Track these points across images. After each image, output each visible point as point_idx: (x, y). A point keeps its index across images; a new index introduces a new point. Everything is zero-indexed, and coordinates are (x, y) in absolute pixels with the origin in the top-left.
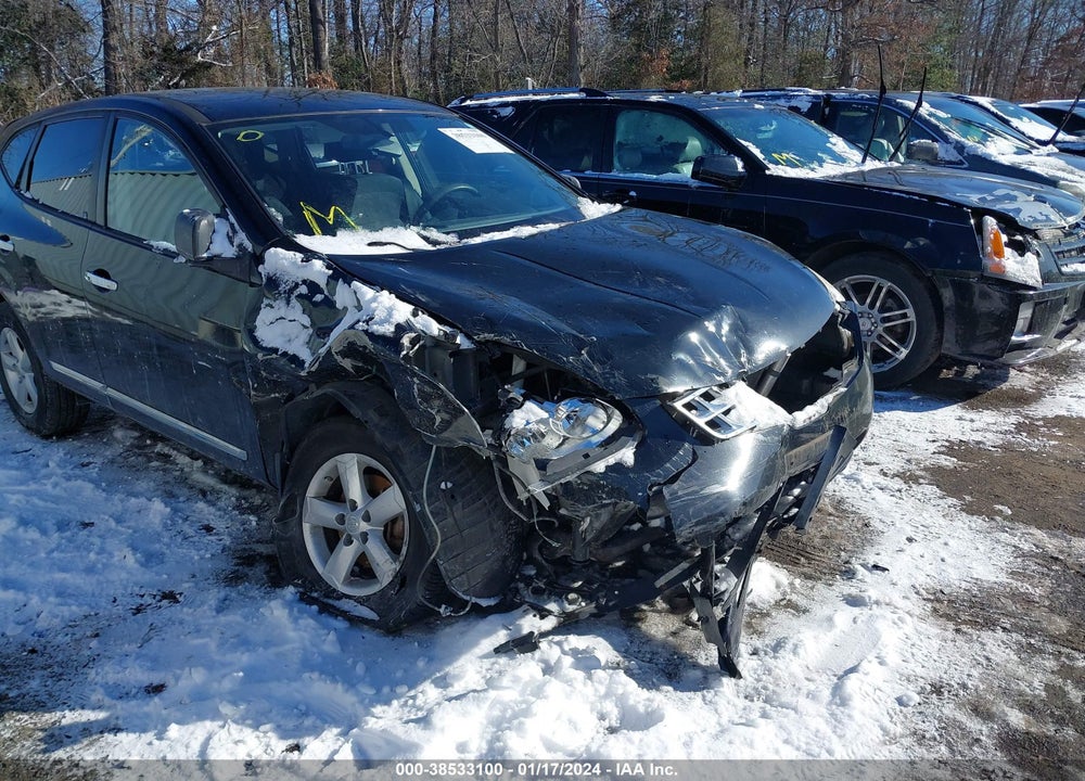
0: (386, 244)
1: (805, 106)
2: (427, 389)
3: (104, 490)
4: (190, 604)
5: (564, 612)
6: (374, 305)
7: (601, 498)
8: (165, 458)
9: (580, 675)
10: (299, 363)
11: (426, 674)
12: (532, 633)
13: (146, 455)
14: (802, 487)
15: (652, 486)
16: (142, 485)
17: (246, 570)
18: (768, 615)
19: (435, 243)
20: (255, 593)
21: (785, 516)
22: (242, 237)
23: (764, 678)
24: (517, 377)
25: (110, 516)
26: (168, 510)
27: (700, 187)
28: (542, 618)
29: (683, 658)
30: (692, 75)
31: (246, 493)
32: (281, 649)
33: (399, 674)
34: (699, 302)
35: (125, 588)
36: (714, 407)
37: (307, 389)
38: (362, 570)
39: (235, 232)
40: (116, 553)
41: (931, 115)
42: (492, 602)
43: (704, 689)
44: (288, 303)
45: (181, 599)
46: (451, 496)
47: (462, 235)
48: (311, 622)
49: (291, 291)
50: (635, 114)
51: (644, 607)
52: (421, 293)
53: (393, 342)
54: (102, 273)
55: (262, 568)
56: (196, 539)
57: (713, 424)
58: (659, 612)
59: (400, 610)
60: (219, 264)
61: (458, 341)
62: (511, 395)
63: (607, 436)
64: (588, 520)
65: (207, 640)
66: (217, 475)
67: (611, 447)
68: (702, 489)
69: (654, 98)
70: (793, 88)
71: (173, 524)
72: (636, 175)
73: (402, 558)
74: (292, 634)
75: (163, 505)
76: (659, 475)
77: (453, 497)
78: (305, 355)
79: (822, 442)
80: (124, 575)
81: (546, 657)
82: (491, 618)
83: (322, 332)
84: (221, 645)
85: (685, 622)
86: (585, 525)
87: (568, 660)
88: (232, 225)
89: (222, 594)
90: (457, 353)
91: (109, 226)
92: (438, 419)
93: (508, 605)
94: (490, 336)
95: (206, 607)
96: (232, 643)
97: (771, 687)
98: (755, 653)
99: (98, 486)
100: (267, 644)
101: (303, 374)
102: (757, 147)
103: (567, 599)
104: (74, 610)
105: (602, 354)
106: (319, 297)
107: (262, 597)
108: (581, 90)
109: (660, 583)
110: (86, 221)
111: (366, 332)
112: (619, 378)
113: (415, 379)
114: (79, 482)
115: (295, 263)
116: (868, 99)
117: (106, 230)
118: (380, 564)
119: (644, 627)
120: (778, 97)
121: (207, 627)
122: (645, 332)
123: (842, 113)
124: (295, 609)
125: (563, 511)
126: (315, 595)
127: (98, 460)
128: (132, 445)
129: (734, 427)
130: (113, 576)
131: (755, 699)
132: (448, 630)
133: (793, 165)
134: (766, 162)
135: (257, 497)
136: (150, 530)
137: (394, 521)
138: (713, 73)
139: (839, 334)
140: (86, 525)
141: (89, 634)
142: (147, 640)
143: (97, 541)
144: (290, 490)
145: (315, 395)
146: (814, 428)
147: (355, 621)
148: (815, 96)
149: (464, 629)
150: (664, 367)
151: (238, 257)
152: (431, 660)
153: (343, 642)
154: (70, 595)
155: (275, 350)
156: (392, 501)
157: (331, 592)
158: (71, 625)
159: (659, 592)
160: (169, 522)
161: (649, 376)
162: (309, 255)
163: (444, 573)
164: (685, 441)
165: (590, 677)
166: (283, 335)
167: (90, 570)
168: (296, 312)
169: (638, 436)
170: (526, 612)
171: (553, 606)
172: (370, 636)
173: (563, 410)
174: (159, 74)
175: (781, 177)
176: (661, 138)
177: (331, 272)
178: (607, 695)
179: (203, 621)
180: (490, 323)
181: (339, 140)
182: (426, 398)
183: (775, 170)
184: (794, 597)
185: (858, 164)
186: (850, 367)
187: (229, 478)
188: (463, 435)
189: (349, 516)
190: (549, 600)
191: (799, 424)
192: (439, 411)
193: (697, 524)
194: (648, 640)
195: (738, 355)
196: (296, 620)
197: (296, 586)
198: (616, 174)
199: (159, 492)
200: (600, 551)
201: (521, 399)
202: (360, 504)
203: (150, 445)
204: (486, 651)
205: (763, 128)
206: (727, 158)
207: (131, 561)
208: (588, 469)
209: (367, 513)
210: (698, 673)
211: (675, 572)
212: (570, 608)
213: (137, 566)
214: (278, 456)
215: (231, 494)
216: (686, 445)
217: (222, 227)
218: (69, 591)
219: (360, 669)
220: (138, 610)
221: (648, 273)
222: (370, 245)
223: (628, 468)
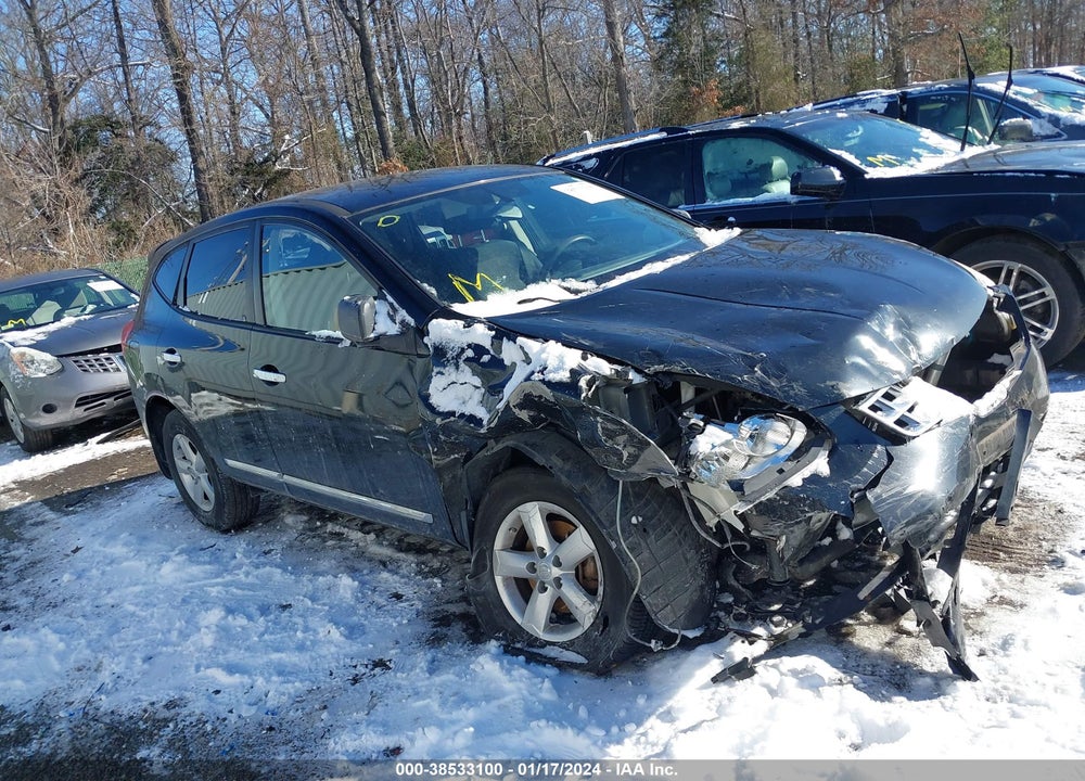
0: (534, 300)
1: (881, 107)
2: (610, 426)
3: (291, 574)
4: (402, 670)
5: (772, 635)
6: (544, 356)
7: (803, 512)
8: (339, 536)
9: (808, 694)
10: (478, 422)
11: (649, 711)
12: (746, 659)
13: (319, 536)
14: (992, 478)
15: (853, 493)
16: (324, 564)
17: (445, 630)
18: (983, 614)
19: (576, 292)
20: (460, 651)
21: (984, 509)
22: (403, 314)
23: (1002, 678)
24: (688, 404)
25: (305, 596)
26: (356, 583)
27: (800, 202)
28: (751, 643)
29: (907, 667)
30: (744, 100)
31: (424, 558)
32: (502, 701)
33: (622, 714)
34: (855, 305)
35: (338, 661)
36: (898, 405)
37: (486, 445)
38: (561, 615)
39: (395, 310)
40: (321, 630)
41: (1017, 93)
42: (696, 633)
43: (939, 696)
44: (457, 368)
45: (392, 665)
46: (643, 529)
47: (599, 280)
48: (524, 672)
49: (459, 356)
50: (720, 144)
51: (850, 621)
52: (583, 338)
53: (571, 387)
54: (269, 368)
55: (459, 626)
56: (389, 607)
57: (901, 422)
58: (867, 624)
59: (608, 651)
60: (386, 342)
61: (630, 377)
62: (692, 421)
63: (793, 450)
64: (784, 538)
65: (428, 700)
66: (391, 545)
67: (803, 460)
68: (904, 489)
69: (736, 125)
70: (865, 92)
71: (364, 596)
72: (732, 201)
73: (600, 599)
74: (508, 686)
75: (350, 580)
76: (858, 482)
77: (645, 530)
78: (481, 413)
79: (1009, 427)
80: (333, 649)
81: (766, 681)
82: (701, 648)
83: (494, 389)
84: (443, 704)
85: (896, 631)
86: (781, 544)
87: (791, 682)
88: (391, 305)
89: (429, 656)
90: (630, 389)
91: (268, 324)
92: (625, 454)
93: (713, 636)
94: (661, 368)
95: (418, 671)
96: (453, 701)
97: (1012, 686)
98: (982, 653)
99: (285, 570)
100: (488, 698)
101: (482, 431)
102: (851, 154)
103: (772, 622)
104: (299, 686)
105: (777, 368)
106: (486, 358)
107: (468, 655)
108: (661, 130)
109: (863, 595)
110: (246, 323)
111: (543, 381)
112: (798, 389)
113: (598, 419)
114: (268, 568)
115: (457, 330)
116: (946, 89)
117: (268, 329)
118: (579, 606)
119: (855, 641)
120: (852, 104)
121: (424, 689)
122: (813, 341)
123: (922, 108)
124: (505, 662)
125: (754, 533)
126: (518, 645)
127: (278, 547)
128: (304, 529)
129: (922, 424)
130: (324, 651)
131: (998, 700)
132: (657, 666)
133: (890, 165)
134: (863, 167)
135: (435, 560)
136: (344, 605)
137: (584, 563)
138: (765, 94)
139: (997, 318)
140: (285, 607)
141: (317, 707)
142: (371, 707)
143: (299, 620)
144: (479, 546)
145: (495, 450)
146: (998, 414)
147: (563, 666)
148: (890, 96)
149: (674, 663)
150: (839, 374)
151: (402, 333)
152: (649, 697)
153: (557, 687)
154: (291, 673)
155: (452, 414)
156: (581, 543)
157: (533, 641)
158: (298, 701)
159: (862, 605)
160: (360, 595)
161: (828, 383)
162: (469, 321)
163: (648, 608)
164: (876, 443)
165: (819, 695)
166: (457, 398)
167: (301, 648)
168: (466, 375)
169: (828, 445)
170: (733, 640)
171: (759, 630)
172: (583, 681)
173: (746, 428)
174: (245, 188)
175: (882, 179)
176: (750, 162)
177: (494, 333)
178: (840, 712)
179: (419, 684)
180: (657, 355)
181: (465, 212)
182: (611, 435)
183: (873, 173)
184: (1006, 594)
185: (957, 154)
186: (1018, 349)
187: (403, 546)
188: (652, 465)
189: (540, 564)
190: (754, 625)
191: (983, 413)
192: (625, 446)
193: (908, 524)
194: (864, 653)
195: (907, 352)
196: (508, 672)
197: (497, 639)
198: (708, 203)
199: (342, 568)
200: (798, 570)
201: (702, 424)
202: (548, 551)
203: (321, 527)
204: (706, 681)
205: (850, 135)
206: (824, 169)
207: (336, 634)
208: (786, 483)
209: (557, 559)
210: (928, 680)
211: (876, 582)
212: (778, 630)
213: (343, 639)
214: (463, 514)
215: (409, 561)
216: (879, 447)
217: (383, 308)
218: (287, 669)
219: (583, 712)
220: (355, 680)
221: (796, 287)
222: (520, 303)
223: (825, 477)
